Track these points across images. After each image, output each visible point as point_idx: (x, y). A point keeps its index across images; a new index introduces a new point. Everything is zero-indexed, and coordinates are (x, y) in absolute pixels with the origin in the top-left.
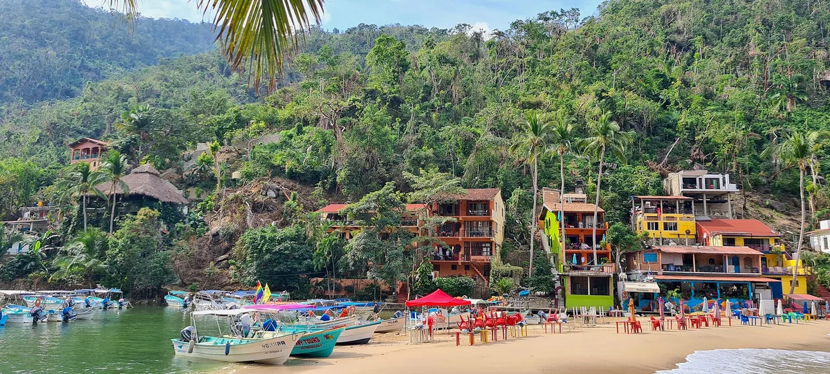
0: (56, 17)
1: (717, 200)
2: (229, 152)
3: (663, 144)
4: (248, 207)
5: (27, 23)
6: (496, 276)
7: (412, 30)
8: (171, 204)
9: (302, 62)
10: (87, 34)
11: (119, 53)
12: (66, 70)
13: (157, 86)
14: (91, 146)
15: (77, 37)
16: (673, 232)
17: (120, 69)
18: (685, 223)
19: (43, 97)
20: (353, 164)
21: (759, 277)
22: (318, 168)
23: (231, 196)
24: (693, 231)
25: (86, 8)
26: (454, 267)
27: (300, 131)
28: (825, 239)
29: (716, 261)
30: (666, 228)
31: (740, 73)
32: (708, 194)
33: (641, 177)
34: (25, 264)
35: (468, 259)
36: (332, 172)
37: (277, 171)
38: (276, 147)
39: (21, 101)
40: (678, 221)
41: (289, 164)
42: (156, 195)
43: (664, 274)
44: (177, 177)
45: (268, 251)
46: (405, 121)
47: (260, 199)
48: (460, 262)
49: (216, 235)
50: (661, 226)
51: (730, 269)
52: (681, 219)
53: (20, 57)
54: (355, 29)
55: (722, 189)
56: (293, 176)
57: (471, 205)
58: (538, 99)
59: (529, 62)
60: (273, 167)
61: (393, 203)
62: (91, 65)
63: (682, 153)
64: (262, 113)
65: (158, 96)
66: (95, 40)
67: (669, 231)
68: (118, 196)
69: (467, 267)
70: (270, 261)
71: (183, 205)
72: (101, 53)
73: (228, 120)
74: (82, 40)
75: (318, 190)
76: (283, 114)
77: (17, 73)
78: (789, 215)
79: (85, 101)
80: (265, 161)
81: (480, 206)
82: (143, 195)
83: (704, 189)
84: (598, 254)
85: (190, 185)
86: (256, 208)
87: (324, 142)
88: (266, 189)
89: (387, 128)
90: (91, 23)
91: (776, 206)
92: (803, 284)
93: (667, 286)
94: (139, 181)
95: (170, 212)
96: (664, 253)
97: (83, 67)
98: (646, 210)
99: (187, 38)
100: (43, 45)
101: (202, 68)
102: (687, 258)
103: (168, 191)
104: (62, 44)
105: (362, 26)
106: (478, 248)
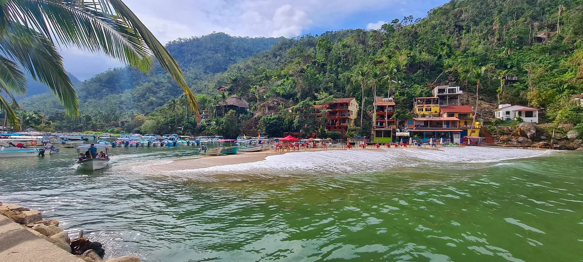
0: (221, 42)
1: (454, 98)
2: (264, 88)
3: (437, 74)
4: (267, 108)
5: (212, 45)
6: (349, 131)
7: (348, 31)
8: (243, 108)
9: (291, 52)
10: (230, 47)
11: (241, 52)
12: (225, 61)
13: (251, 64)
14: (223, 89)
15: (228, 49)
16: (429, 112)
17: (242, 59)
18: (435, 108)
19: (218, 72)
20: (303, 90)
21: (457, 129)
22: (292, 93)
23: (262, 105)
24: (438, 111)
25: (230, 37)
26: (335, 128)
27: (288, 79)
28: (499, 113)
29: (439, 124)
30: (426, 111)
31: (489, 38)
32: (449, 95)
33: (418, 89)
34: (201, 128)
35: (340, 124)
36: (296, 94)
37: (278, 94)
38: (279, 86)
39: (211, 73)
40: (432, 108)
41: (282, 92)
42: (237, 105)
43: (416, 129)
44: (247, 98)
45: (269, 123)
46: (325, 73)
47: (272, 105)
48: (336, 126)
49: (255, 118)
50: (424, 110)
51: (445, 126)
52: (433, 106)
53: (210, 58)
54: (324, 34)
55: (457, 93)
56: (283, 96)
57: (342, 104)
58: (381, 59)
59: (385, 43)
60: (277, 93)
61: (309, 105)
62: (232, 58)
63: (445, 77)
64: (275, 73)
65: (251, 68)
66: (233, 49)
67: (427, 112)
68: (225, 106)
69: (340, 127)
70: (269, 126)
71: (247, 108)
72: (235, 54)
73: (263, 77)
74: (229, 49)
75: (291, 101)
76: (283, 73)
77: (209, 64)
78: (490, 103)
79: (228, 72)
80: (274, 91)
81: (345, 105)
82: (233, 105)
83: (448, 94)
84: (388, 122)
85: (251, 101)
86: (270, 108)
87: (294, 82)
88: (274, 101)
89: (318, 75)
90: (232, 43)
91: (485, 99)
92: (477, 132)
93: (412, 134)
94: (231, 100)
95: (242, 110)
96: (416, 121)
97: (230, 60)
98: (418, 104)
99: (265, 44)
100: (217, 53)
101: (267, 56)
102: (426, 123)
103: (244, 103)
104: (223, 52)
105: (327, 32)
106: (344, 120)
